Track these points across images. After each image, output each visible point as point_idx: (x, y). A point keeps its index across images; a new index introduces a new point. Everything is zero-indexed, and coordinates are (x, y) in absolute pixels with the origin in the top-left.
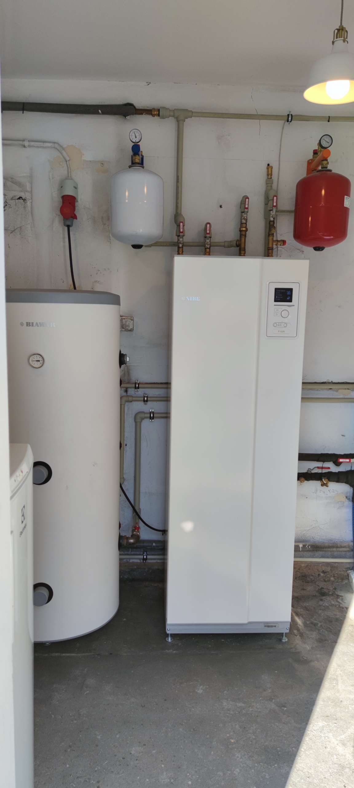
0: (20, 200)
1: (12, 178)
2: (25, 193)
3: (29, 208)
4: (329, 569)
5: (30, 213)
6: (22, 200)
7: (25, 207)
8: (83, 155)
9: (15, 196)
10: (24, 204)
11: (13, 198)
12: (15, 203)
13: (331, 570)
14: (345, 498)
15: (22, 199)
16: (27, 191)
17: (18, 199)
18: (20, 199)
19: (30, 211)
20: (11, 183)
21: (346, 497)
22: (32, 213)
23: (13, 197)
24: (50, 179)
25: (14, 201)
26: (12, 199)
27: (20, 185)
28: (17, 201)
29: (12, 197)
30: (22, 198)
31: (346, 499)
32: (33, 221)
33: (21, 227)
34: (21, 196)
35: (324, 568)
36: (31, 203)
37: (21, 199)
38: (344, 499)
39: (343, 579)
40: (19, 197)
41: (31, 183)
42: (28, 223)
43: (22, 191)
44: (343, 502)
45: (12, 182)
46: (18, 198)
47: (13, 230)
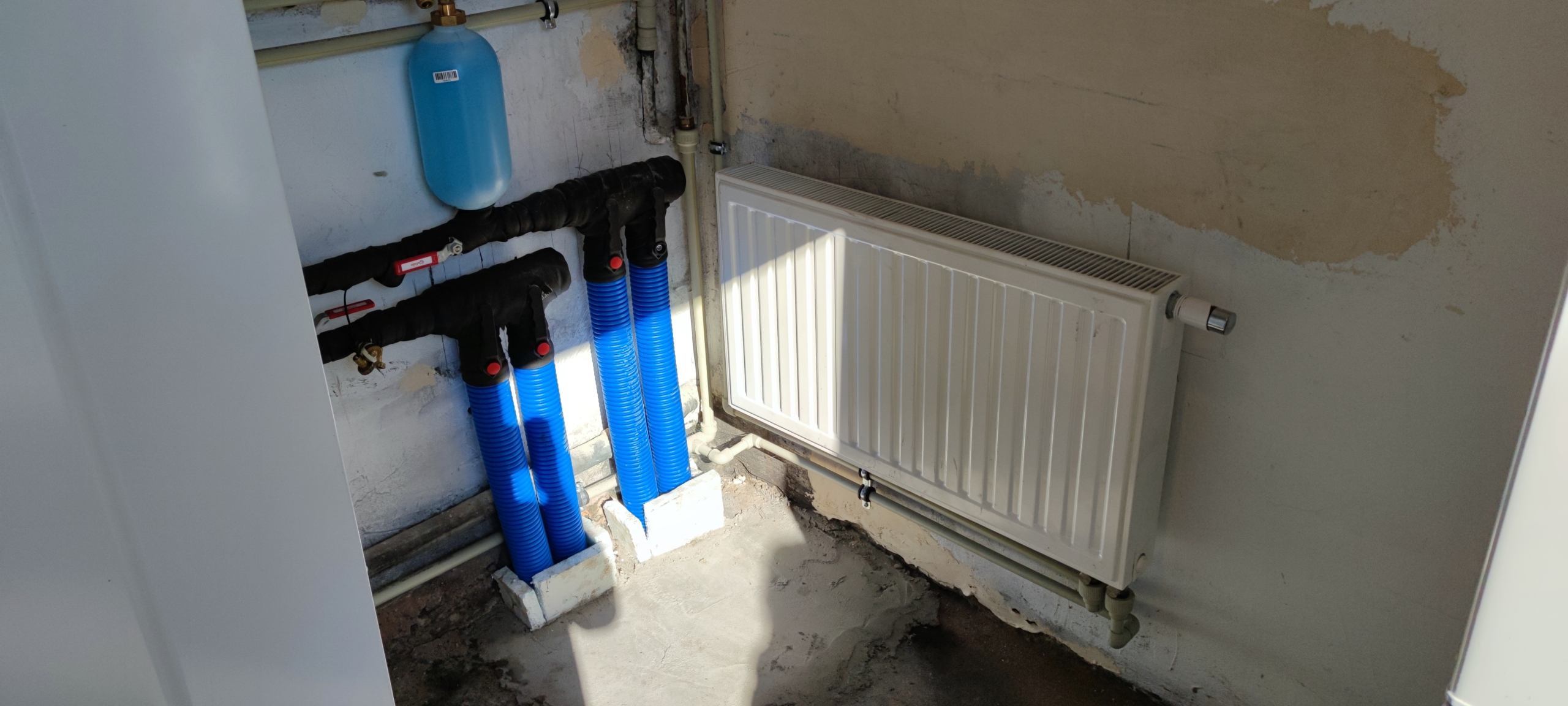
4: (438, 597)
13: (445, 595)
14: (434, 372)
21: (436, 369)
31: (438, 375)
35: (422, 602)
38: (433, 378)
39: (482, 603)
44: (432, 387)
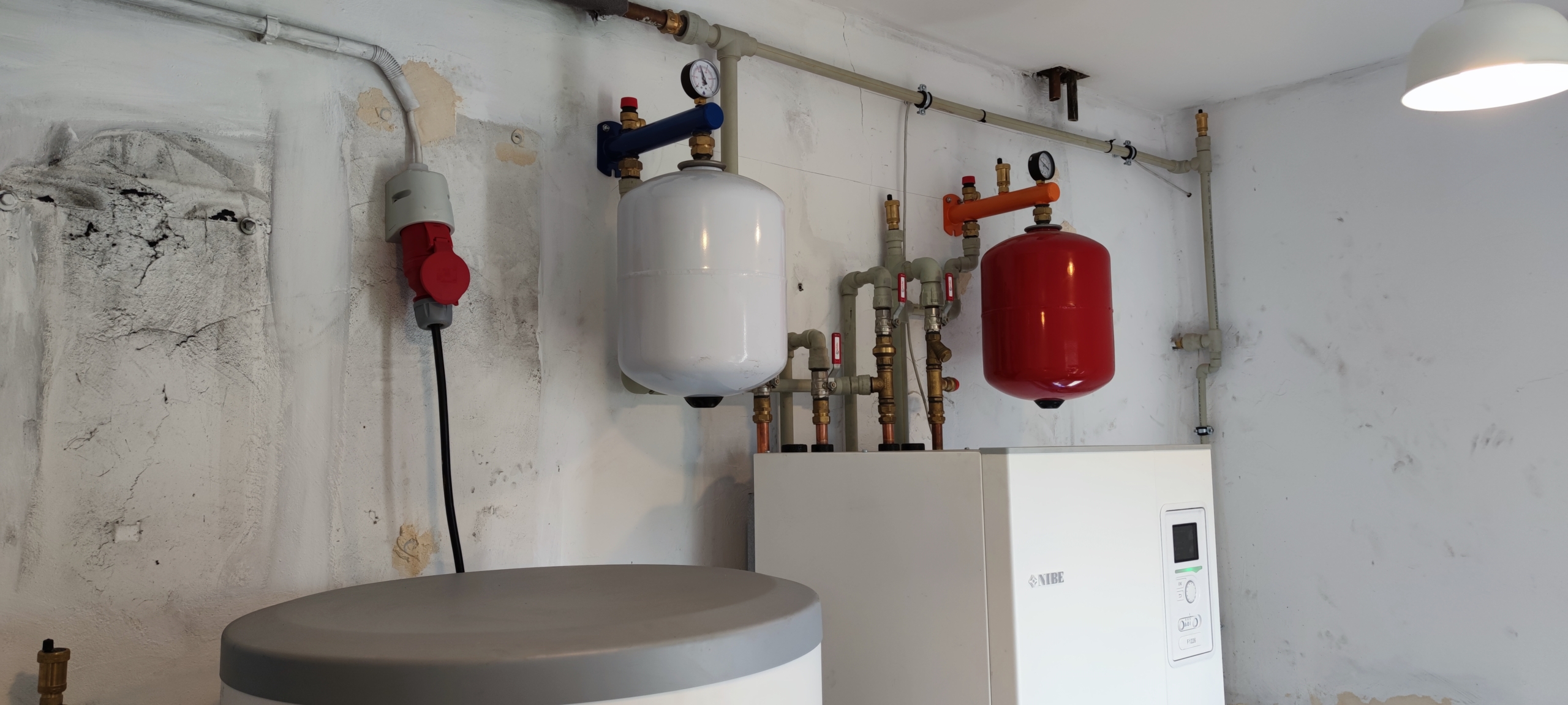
0: (223, 221)
1: (194, 140)
2: (244, 198)
3: (259, 255)
5: (263, 273)
6: (234, 224)
7: (242, 251)
8: (460, 99)
9: (204, 207)
10: (241, 239)
11: (197, 214)
12: (202, 231)
15: (234, 220)
16: (254, 193)
17: (214, 218)
18: (226, 219)
19: (263, 265)
20: (191, 157)
22: (269, 274)
23: (195, 210)
24: (343, 159)
25: (202, 222)
26: (191, 215)
27: (225, 166)
28: (210, 224)
29: (191, 208)
30: (232, 214)
32: (272, 300)
33: (222, 324)
34: (229, 209)
36: (267, 237)
37: (228, 217)
40: (219, 209)
41: (273, 167)
42: (254, 308)
43: (232, 191)
45: (195, 153)
46: (215, 214)
47: (189, 334)
